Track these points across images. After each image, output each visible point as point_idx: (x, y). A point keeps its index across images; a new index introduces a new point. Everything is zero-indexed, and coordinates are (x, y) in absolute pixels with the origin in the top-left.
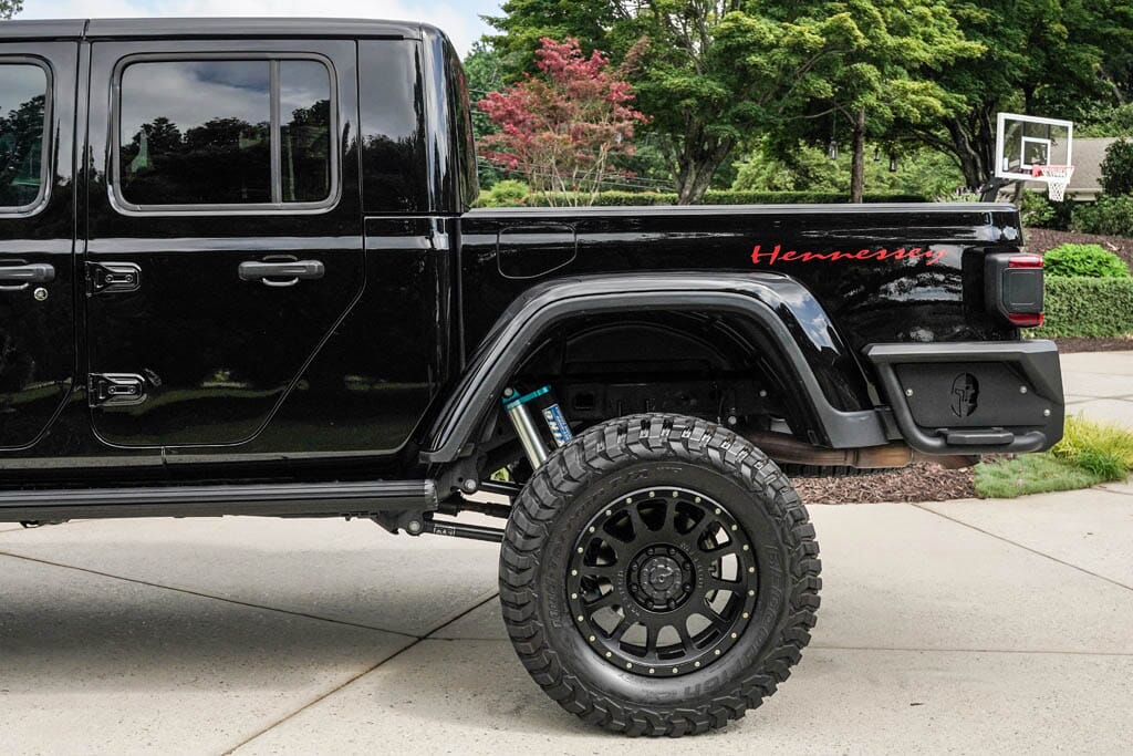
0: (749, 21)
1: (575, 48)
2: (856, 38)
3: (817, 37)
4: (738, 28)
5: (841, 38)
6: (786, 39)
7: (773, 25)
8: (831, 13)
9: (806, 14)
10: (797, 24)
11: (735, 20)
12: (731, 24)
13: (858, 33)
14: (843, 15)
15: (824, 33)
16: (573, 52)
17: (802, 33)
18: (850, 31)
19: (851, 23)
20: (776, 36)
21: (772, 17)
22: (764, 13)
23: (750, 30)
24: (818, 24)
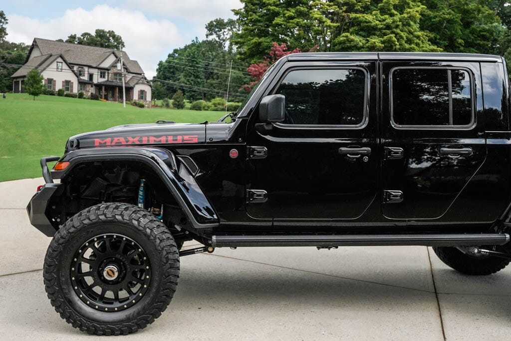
0: (352, 37)
1: (285, 47)
2: (396, 45)
3: (380, 44)
4: (348, 40)
5: (389, 45)
6: (367, 45)
7: (361, 39)
8: (385, 34)
9: (374, 34)
10: (372, 38)
11: (347, 36)
12: (345, 38)
13: (397, 43)
14: (392, 35)
15: (383, 42)
16: (284, 49)
17: (375, 43)
18: (393, 42)
19: (394, 39)
20: (363, 43)
21: (361, 35)
22: (357, 34)
23: (352, 41)
24: (379, 39)
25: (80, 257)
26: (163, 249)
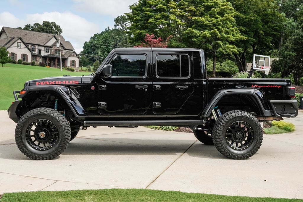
0: (193, 31)
1: (153, 36)
2: (218, 35)
3: (209, 35)
4: (190, 32)
5: (215, 35)
6: (202, 35)
7: (198, 32)
8: (212, 29)
9: (206, 29)
10: (204, 32)
11: (190, 30)
12: (189, 31)
13: (219, 34)
14: (215, 30)
15: (210, 34)
16: (153, 37)
17: (206, 34)
18: (217, 33)
19: (217, 32)
20: (199, 34)
21: (198, 30)
22: (196, 29)
23: (193, 32)
24: (209, 32)
25: (30, 129)
26: (63, 125)
